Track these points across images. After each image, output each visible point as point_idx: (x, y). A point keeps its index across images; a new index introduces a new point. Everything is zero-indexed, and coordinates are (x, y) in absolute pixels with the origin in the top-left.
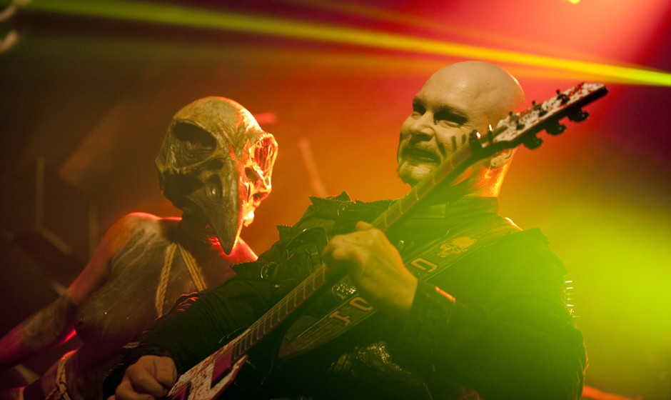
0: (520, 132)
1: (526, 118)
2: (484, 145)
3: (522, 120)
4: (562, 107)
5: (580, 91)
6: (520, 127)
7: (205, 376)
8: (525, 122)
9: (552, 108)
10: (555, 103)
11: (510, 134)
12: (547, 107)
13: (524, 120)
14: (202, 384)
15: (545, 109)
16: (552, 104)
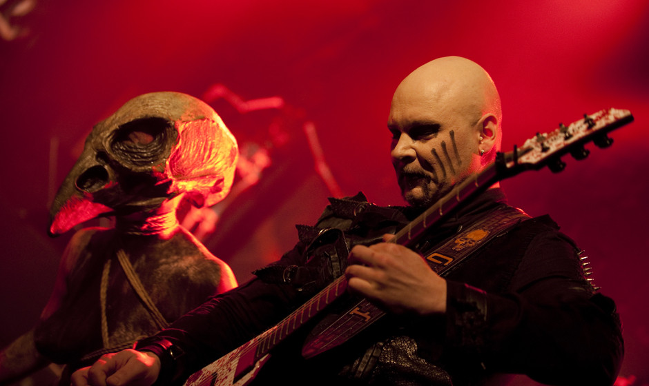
0: (544, 155)
1: (552, 140)
2: (508, 165)
3: (548, 142)
4: (588, 133)
5: (606, 116)
6: (545, 150)
7: (230, 370)
8: (551, 144)
9: (578, 132)
10: (581, 126)
11: (535, 155)
12: (573, 131)
13: (550, 141)
14: (226, 377)
15: (571, 132)
16: (579, 128)
